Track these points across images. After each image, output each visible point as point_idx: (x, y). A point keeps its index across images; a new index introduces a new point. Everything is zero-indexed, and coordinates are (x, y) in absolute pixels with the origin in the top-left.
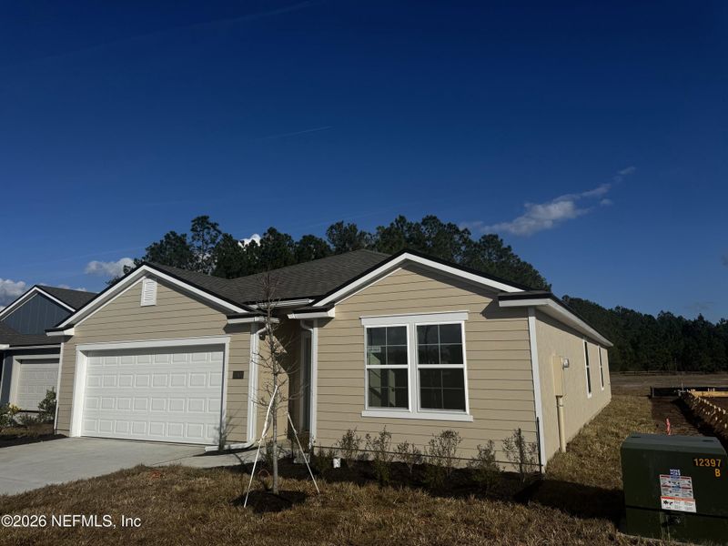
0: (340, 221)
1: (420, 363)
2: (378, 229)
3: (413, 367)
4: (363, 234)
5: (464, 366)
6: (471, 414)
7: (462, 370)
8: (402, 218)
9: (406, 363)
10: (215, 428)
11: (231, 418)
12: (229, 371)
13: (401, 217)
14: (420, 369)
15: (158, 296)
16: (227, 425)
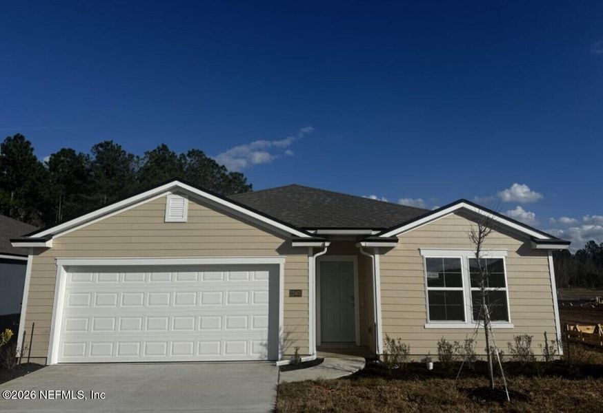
0: (109, 140)
1: (472, 287)
2: (145, 153)
3: (467, 289)
4: (131, 156)
5: (506, 289)
6: (512, 323)
7: (505, 292)
8: (164, 147)
9: (461, 286)
10: (261, 344)
11: (288, 333)
12: (285, 290)
13: (163, 145)
14: (473, 292)
15: (189, 213)
16: (285, 340)
